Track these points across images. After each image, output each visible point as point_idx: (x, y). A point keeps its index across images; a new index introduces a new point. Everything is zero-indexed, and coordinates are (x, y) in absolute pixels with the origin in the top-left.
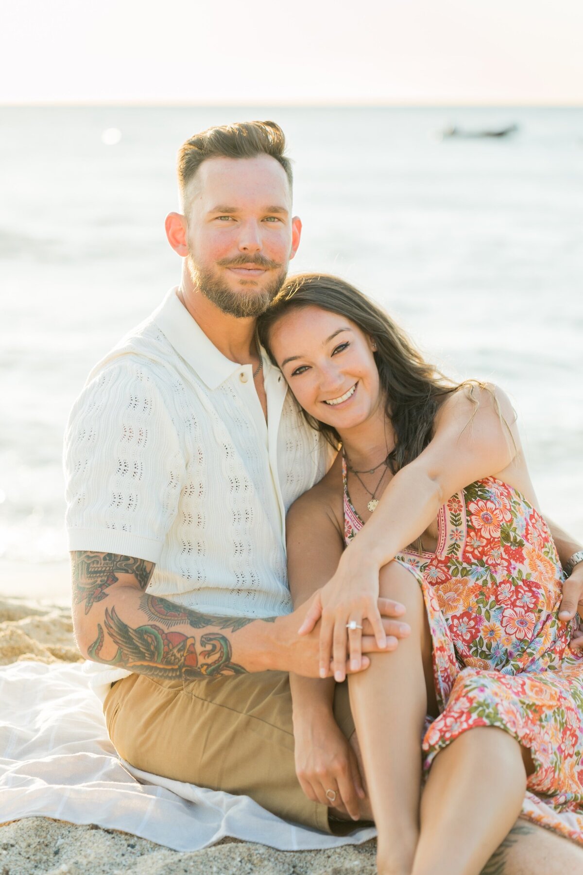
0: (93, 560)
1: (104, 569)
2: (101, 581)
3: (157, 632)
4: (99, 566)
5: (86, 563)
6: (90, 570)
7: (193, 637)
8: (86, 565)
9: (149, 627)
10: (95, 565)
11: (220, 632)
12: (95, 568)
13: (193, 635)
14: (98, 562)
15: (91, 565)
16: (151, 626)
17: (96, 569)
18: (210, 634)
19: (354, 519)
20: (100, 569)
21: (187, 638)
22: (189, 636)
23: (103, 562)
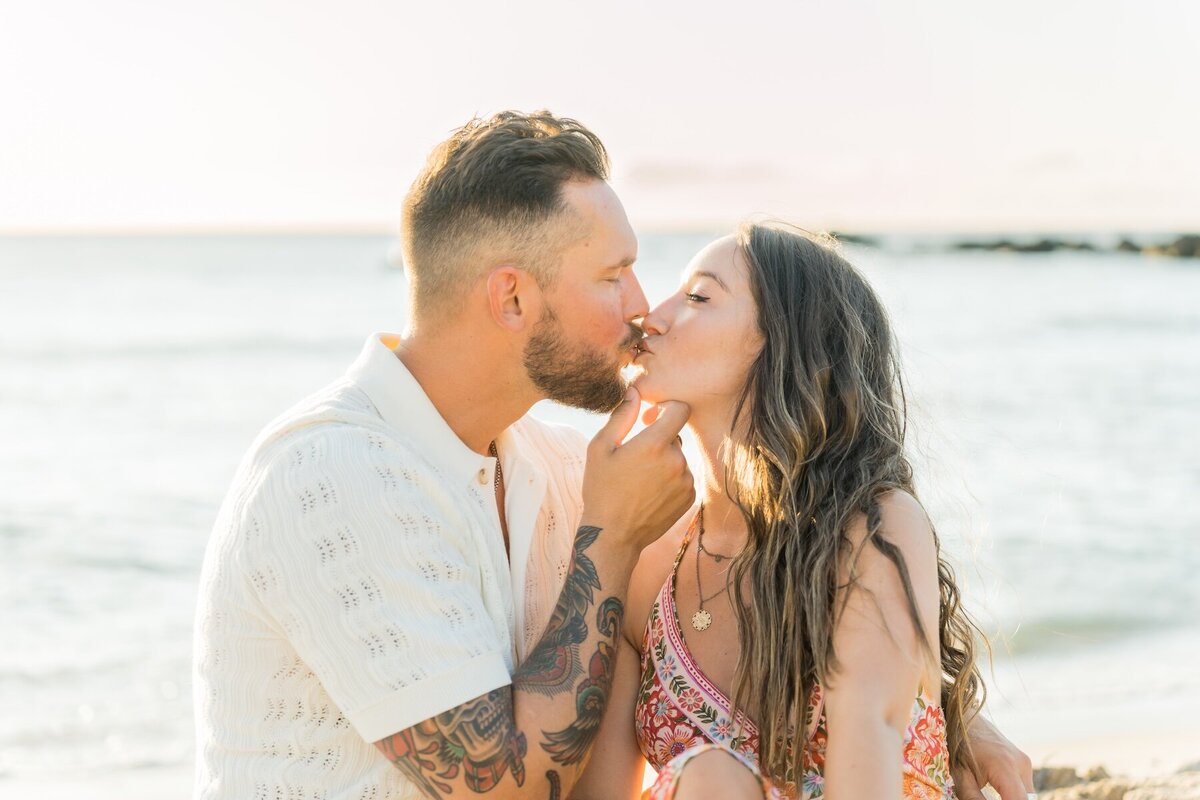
0: (477, 711)
1: (499, 711)
2: (506, 728)
3: (587, 689)
4: (490, 712)
5: (468, 723)
6: (482, 727)
7: (599, 643)
8: (471, 726)
9: (580, 695)
10: (485, 716)
11: (597, 606)
12: (487, 719)
13: (595, 642)
14: (486, 709)
15: (480, 720)
16: (578, 692)
17: (491, 720)
18: (598, 620)
19: (670, 623)
20: (495, 715)
21: (599, 651)
22: (597, 649)
23: (492, 704)
